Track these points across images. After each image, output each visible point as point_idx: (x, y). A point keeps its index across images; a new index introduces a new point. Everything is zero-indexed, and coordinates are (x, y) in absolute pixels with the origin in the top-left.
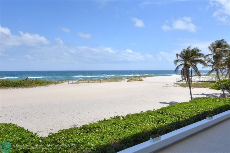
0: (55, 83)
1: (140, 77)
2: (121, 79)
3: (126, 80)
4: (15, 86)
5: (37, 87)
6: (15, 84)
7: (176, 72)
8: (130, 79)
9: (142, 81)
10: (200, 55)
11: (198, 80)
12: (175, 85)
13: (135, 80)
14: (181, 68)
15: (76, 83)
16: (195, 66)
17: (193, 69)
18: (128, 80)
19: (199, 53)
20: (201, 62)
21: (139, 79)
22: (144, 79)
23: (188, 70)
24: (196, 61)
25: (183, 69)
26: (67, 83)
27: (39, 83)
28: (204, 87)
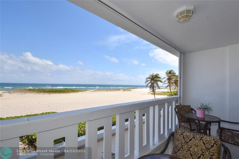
0: (82, 91)
1: (130, 89)
2: (119, 90)
3: (122, 90)
4: (59, 92)
5: (72, 93)
6: (59, 91)
7: (147, 86)
8: (124, 90)
9: (131, 91)
10: (159, 78)
11: (161, 91)
12: (149, 94)
13: (127, 91)
14: (150, 85)
15: (94, 91)
16: (157, 84)
17: (156, 85)
18: (123, 90)
19: (159, 76)
20: (160, 81)
21: (129, 90)
22: (132, 90)
23: (154, 86)
24: (157, 81)
25: (151, 85)
26: (89, 91)
27: (73, 91)
28: (164, 95)
